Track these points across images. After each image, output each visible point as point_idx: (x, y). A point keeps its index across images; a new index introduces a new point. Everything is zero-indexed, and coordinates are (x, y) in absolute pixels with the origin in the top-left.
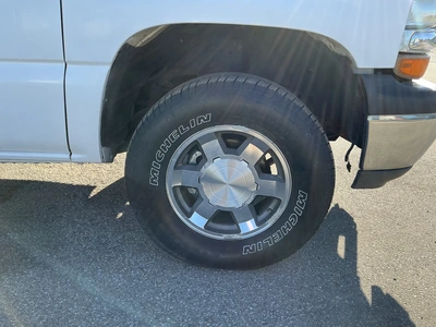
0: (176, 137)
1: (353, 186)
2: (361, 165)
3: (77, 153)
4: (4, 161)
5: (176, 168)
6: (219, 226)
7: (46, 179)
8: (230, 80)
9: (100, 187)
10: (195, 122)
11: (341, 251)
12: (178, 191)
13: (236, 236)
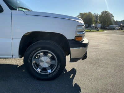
0: (34, 52)
1: (70, 62)
2: (70, 57)
3: (14, 56)
4: (1, 58)
5: (34, 59)
6: (43, 71)
7: (8, 64)
8: (44, 41)
9: (20, 65)
10: (37, 49)
11: (71, 77)
12: (35, 64)
13: (47, 73)
